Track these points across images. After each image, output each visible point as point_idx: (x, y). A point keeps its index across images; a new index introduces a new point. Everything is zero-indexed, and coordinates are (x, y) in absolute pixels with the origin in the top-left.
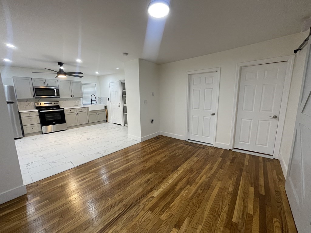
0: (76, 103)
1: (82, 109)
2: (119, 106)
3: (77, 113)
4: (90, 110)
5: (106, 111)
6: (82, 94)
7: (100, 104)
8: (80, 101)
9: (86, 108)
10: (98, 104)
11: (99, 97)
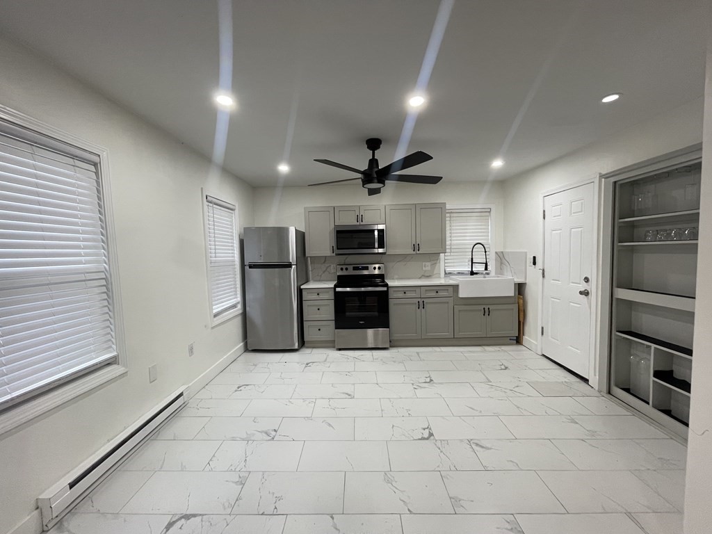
0: (427, 268)
1: (438, 288)
2: (585, 293)
3: (421, 301)
4: (462, 294)
5: (521, 301)
6: (443, 241)
7: (502, 274)
8: (438, 264)
9: (451, 289)
10: (493, 274)
11: (499, 250)
